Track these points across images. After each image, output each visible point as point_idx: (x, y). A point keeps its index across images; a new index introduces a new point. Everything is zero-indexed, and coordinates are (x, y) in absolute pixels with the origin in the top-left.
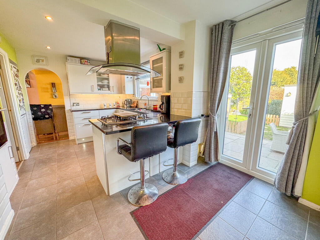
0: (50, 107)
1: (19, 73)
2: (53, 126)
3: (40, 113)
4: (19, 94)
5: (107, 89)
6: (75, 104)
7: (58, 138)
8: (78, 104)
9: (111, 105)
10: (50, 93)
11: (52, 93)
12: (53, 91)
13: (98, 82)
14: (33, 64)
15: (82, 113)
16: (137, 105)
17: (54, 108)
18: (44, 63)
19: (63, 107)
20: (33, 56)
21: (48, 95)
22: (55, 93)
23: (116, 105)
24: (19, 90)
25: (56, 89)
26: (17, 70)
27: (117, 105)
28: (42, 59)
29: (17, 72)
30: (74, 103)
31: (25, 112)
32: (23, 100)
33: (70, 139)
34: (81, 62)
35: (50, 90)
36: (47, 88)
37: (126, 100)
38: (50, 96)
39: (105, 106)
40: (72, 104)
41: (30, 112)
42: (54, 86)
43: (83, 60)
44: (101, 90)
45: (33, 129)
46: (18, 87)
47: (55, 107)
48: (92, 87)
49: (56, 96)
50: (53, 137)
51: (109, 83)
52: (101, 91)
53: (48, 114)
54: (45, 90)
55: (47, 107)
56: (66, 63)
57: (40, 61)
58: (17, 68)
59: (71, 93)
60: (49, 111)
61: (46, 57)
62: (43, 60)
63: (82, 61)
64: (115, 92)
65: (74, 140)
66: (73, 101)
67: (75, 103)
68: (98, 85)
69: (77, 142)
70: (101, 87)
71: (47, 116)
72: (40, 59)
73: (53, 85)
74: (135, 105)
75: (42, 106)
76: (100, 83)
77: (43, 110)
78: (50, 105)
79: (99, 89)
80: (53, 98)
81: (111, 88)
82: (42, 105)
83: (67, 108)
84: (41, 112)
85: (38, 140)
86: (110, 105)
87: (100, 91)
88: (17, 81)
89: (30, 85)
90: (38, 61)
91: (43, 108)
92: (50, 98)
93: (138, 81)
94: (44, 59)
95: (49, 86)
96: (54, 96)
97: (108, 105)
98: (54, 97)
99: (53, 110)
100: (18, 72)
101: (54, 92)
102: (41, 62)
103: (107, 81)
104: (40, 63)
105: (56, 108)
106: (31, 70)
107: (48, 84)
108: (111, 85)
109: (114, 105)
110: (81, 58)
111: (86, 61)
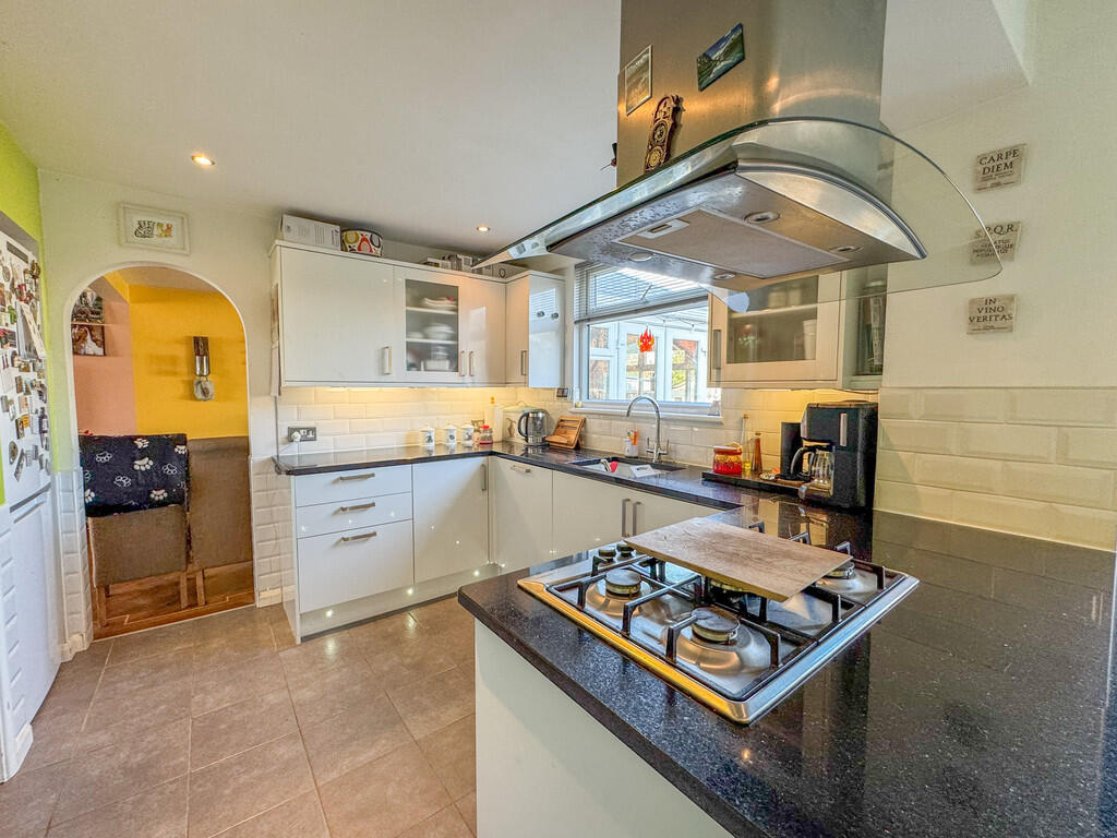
0: (181, 450)
1: (41, 280)
2: (184, 539)
3: (125, 481)
4: (19, 390)
5: (446, 364)
6: (296, 434)
7: (201, 598)
8: (310, 433)
9: (454, 434)
10: (186, 378)
11: (191, 378)
12: (198, 369)
13: (409, 330)
14: (120, 245)
15: (335, 482)
16: (581, 437)
17: (200, 452)
18: (172, 241)
19: (239, 448)
20: (122, 208)
21: (175, 386)
22: (204, 379)
23: (477, 435)
24: (26, 369)
25: (208, 362)
26: (34, 265)
27: (482, 435)
28: (165, 222)
29: (28, 276)
30: (291, 430)
31: (45, 480)
32: (42, 417)
33: (259, 604)
34: (342, 242)
35: (183, 368)
36: (173, 360)
37: (527, 415)
38: (181, 389)
39: (430, 439)
40: (284, 433)
41: (76, 475)
42: (201, 350)
43: (354, 234)
44: (419, 370)
45: (78, 560)
46: (23, 351)
47: (199, 447)
48: (383, 354)
49: (205, 392)
50: (177, 584)
51: (455, 337)
52: (421, 375)
53: (166, 483)
54: (164, 366)
55: (163, 447)
56: (277, 242)
57: (156, 231)
58: (31, 257)
59: (288, 384)
60: (171, 470)
61: (184, 217)
62: (169, 228)
63: (351, 235)
64: (477, 378)
65: (278, 612)
66: (290, 419)
67: (298, 430)
68: (411, 348)
69: (299, 629)
70: (420, 355)
71: (159, 495)
72: (157, 220)
73: (200, 346)
74: (573, 437)
75: (140, 444)
76: (417, 338)
77: (143, 464)
78: (181, 439)
79: (411, 366)
80: (193, 397)
81: (464, 360)
82: (144, 437)
83: (261, 451)
84: (133, 474)
85: (103, 612)
86: (452, 437)
87: (414, 372)
88: (19, 319)
89: (103, 344)
90: (144, 230)
91: (144, 453)
92: (182, 398)
93: (585, 330)
94: (174, 223)
95: (183, 352)
96: (197, 390)
97: (444, 438)
98: (199, 395)
99: (193, 461)
100: (34, 277)
101: (201, 375)
102: (160, 236)
103: (445, 329)
104: (155, 240)
105: (207, 452)
106: (101, 274)
107: (177, 342)
108: (465, 345)
109: (470, 438)
110: (346, 226)
111: (364, 239)
